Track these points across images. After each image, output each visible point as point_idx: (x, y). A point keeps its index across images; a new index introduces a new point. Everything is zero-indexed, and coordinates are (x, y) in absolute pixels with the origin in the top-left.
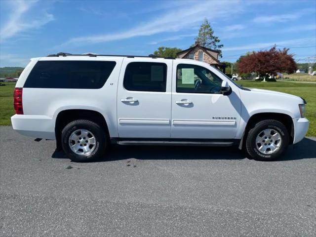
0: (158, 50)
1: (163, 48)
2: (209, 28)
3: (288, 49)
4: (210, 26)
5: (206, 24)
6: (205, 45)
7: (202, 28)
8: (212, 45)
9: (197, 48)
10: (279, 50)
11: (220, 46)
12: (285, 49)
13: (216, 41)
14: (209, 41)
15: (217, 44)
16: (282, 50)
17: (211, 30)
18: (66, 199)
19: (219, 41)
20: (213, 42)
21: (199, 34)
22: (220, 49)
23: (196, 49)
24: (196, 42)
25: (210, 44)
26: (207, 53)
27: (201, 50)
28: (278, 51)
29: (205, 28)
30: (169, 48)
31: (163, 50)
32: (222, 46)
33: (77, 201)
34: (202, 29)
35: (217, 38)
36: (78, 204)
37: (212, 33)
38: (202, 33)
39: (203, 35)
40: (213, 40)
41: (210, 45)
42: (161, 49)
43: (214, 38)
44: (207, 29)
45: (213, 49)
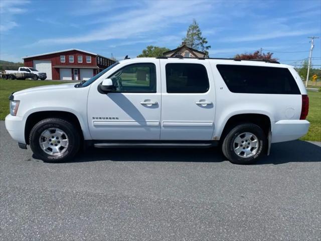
0: (147, 49)
1: (152, 47)
2: (197, 29)
3: (272, 54)
4: (198, 27)
5: (194, 25)
6: (193, 46)
8: (200, 46)
10: (264, 54)
11: (207, 48)
12: (268, 53)
13: (203, 42)
14: (197, 42)
15: (205, 45)
16: (266, 54)
17: (199, 31)
18: (17, 187)
19: (206, 42)
20: (201, 43)
21: (187, 34)
22: (207, 51)
23: (183, 50)
24: (183, 43)
25: (198, 44)
26: (193, 54)
27: (187, 51)
28: (262, 55)
29: (193, 29)
30: (157, 48)
31: (152, 49)
32: (210, 47)
33: (27, 189)
34: (190, 29)
35: (205, 39)
36: (28, 192)
37: (201, 33)
38: (190, 33)
39: (191, 36)
40: (201, 41)
41: (198, 46)
42: (150, 48)
43: (201, 39)
44: (195, 29)
45: (200, 50)
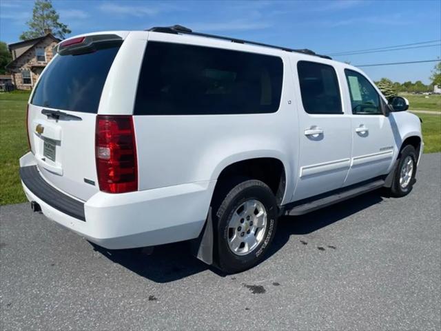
2: (51, 9)
4: (51, 7)
7: (38, 6)
9: (50, 39)
13: (65, 31)
17: (54, 12)
21: (34, 16)
29: (43, 9)
34: (37, 8)
35: (66, 26)
37: (57, 17)
38: (38, 14)
39: (40, 19)
40: (60, 30)
43: (60, 26)
